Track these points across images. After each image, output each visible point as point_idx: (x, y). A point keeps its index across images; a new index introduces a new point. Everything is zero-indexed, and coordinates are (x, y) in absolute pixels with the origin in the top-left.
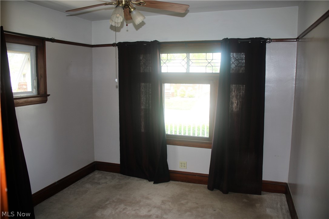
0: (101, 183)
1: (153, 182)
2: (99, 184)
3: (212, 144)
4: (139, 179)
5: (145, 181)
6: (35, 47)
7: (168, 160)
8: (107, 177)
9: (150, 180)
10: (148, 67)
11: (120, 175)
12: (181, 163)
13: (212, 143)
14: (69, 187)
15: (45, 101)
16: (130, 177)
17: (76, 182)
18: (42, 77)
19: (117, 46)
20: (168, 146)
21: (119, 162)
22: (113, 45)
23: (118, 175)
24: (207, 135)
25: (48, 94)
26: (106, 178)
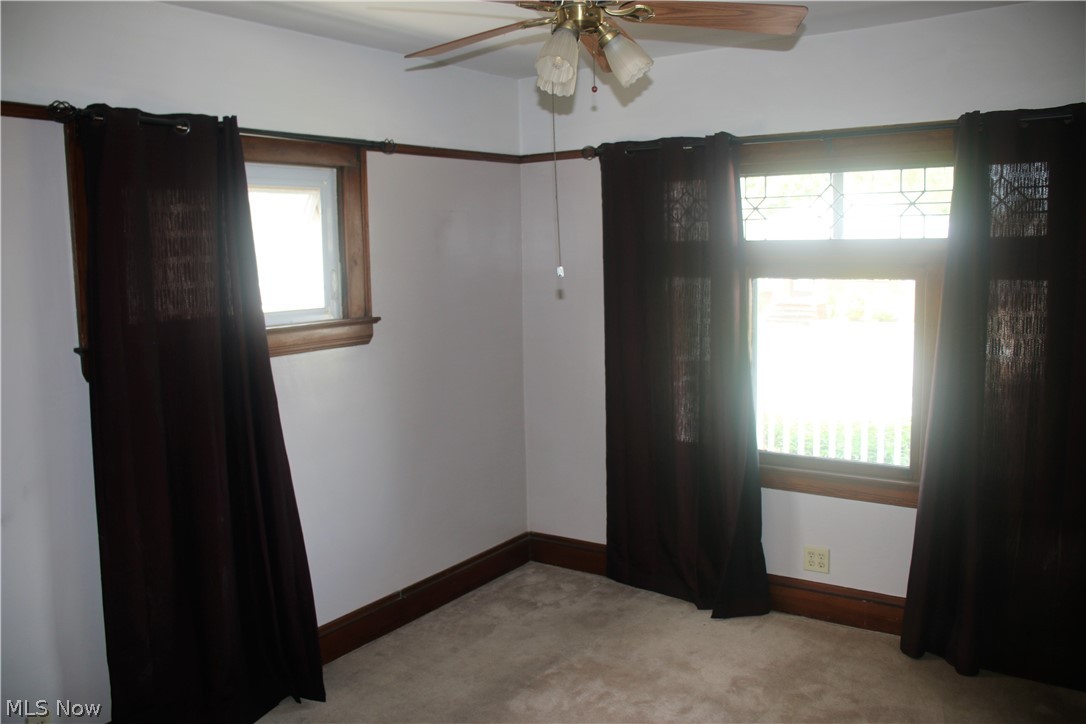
0: (539, 604)
1: (709, 613)
2: (534, 606)
3: (920, 494)
4: (666, 598)
5: (686, 607)
6: (335, 170)
7: (764, 540)
8: (562, 585)
9: (701, 607)
10: (698, 224)
11: (605, 580)
12: (811, 554)
13: (921, 489)
14: (437, 611)
15: (364, 339)
16: (638, 589)
17: (463, 597)
18: (356, 263)
19: (596, 155)
20: (764, 491)
21: (602, 539)
22: (587, 153)
23: (597, 582)
24: (901, 459)
25: (375, 314)
26: (559, 589)
